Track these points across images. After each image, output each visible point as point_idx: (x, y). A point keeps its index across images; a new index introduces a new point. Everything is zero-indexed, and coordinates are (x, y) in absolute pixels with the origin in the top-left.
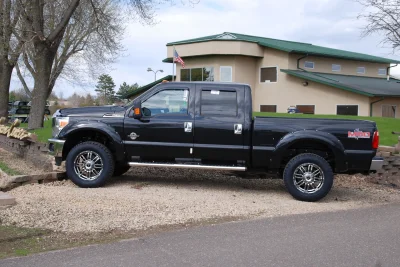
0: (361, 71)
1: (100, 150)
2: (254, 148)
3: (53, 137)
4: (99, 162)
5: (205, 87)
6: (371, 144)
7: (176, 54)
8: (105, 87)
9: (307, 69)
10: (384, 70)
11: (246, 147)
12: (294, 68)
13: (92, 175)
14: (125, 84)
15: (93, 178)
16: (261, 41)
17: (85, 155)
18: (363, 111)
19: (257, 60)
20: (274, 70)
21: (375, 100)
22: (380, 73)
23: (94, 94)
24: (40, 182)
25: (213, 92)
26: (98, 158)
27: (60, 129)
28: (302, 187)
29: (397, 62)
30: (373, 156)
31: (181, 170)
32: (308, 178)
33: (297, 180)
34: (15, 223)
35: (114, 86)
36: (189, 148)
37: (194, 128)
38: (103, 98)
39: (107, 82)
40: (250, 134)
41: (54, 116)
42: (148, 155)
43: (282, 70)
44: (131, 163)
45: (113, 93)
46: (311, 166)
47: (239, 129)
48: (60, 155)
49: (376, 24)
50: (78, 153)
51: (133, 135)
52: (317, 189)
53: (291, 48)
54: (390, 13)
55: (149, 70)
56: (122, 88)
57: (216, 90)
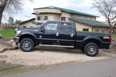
0: (89, 19)
1: (31, 41)
2: (77, 41)
3: (15, 36)
4: (30, 44)
5: (62, 23)
6: (109, 40)
7: (37, 12)
8: (11, 21)
9: (74, 18)
10: (95, 19)
11: (74, 41)
12: (71, 17)
13: (28, 48)
14: (17, 20)
15: (28, 49)
16: (62, 9)
17: (26, 42)
18: (90, 30)
19: (60, 14)
20: (65, 18)
21: (93, 27)
22: (94, 20)
23: (7, 23)
24: (10, 50)
25: (64, 24)
26: (29, 43)
27: (18, 34)
28: (90, 52)
29: (98, 17)
30: (110, 44)
31: (50, 47)
32: (92, 50)
33: (89, 50)
34: (10, 63)
35: (13, 20)
36: (57, 40)
37: (59, 35)
38: (10, 24)
39: (11, 19)
40: (75, 37)
41: (16, 30)
42: (45, 42)
43: (67, 18)
44: (40, 45)
45: (13, 22)
46: (93, 46)
47: (72, 35)
48: (18, 42)
49: (94, 6)
50: (23, 41)
51: (41, 37)
52: (94, 53)
53: (70, 12)
54: (98, 3)
55: (26, 16)
56: (16, 21)
57: (65, 23)
